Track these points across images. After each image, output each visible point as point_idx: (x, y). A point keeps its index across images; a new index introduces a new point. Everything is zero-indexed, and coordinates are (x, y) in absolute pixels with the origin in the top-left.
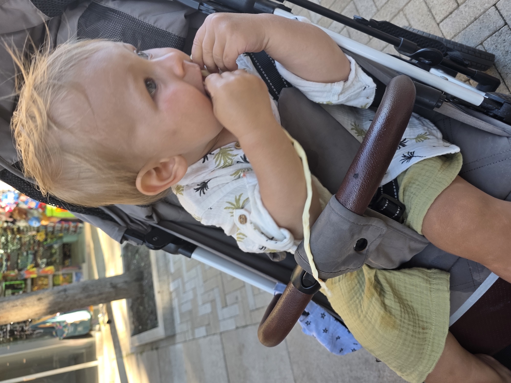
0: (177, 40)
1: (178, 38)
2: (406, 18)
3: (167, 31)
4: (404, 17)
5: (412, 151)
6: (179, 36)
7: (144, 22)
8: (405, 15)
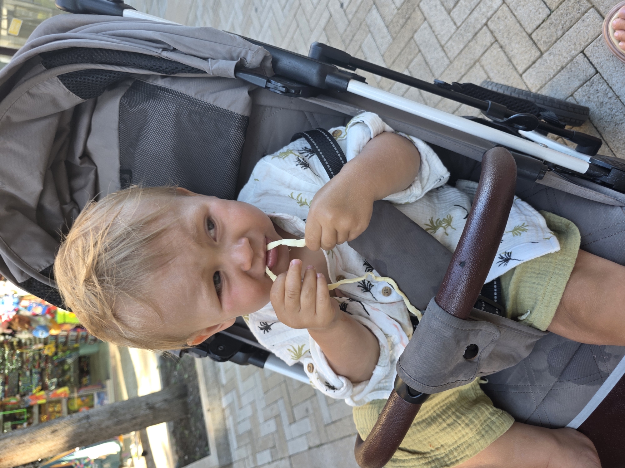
0: (241, 119)
1: (242, 117)
2: (484, 69)
3: (229, 109)
4: (481, 69)
5: (509, 251)
6: (243, 114)
7: (202, 100)
8: (482, 66)
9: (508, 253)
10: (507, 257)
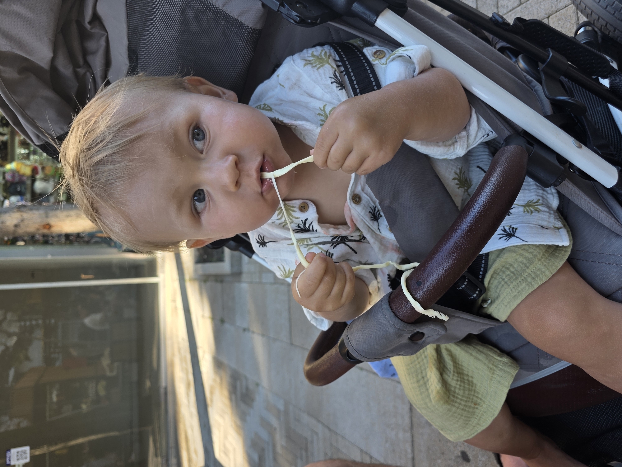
1: (252, 30)
3: (239, 19)
5: (515, 226)
6: (254, 27)
9: (513, 228)
10: (510, 232)
